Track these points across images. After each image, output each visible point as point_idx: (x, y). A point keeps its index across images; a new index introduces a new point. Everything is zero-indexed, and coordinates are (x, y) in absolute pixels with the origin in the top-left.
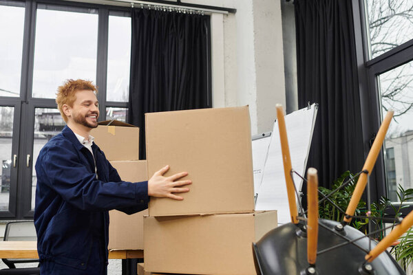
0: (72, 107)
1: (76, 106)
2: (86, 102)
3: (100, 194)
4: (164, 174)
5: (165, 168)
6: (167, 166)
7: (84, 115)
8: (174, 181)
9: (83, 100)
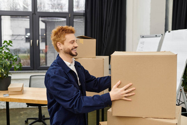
0: (63, 44)
1: (65, 43)
2: (72, 41)
3: (84, 107)
4: (118, 87)
5: (119, 83)
6: (120, 81)
7: (71, 49)
8: (125, 90)
9: (70, 40)
